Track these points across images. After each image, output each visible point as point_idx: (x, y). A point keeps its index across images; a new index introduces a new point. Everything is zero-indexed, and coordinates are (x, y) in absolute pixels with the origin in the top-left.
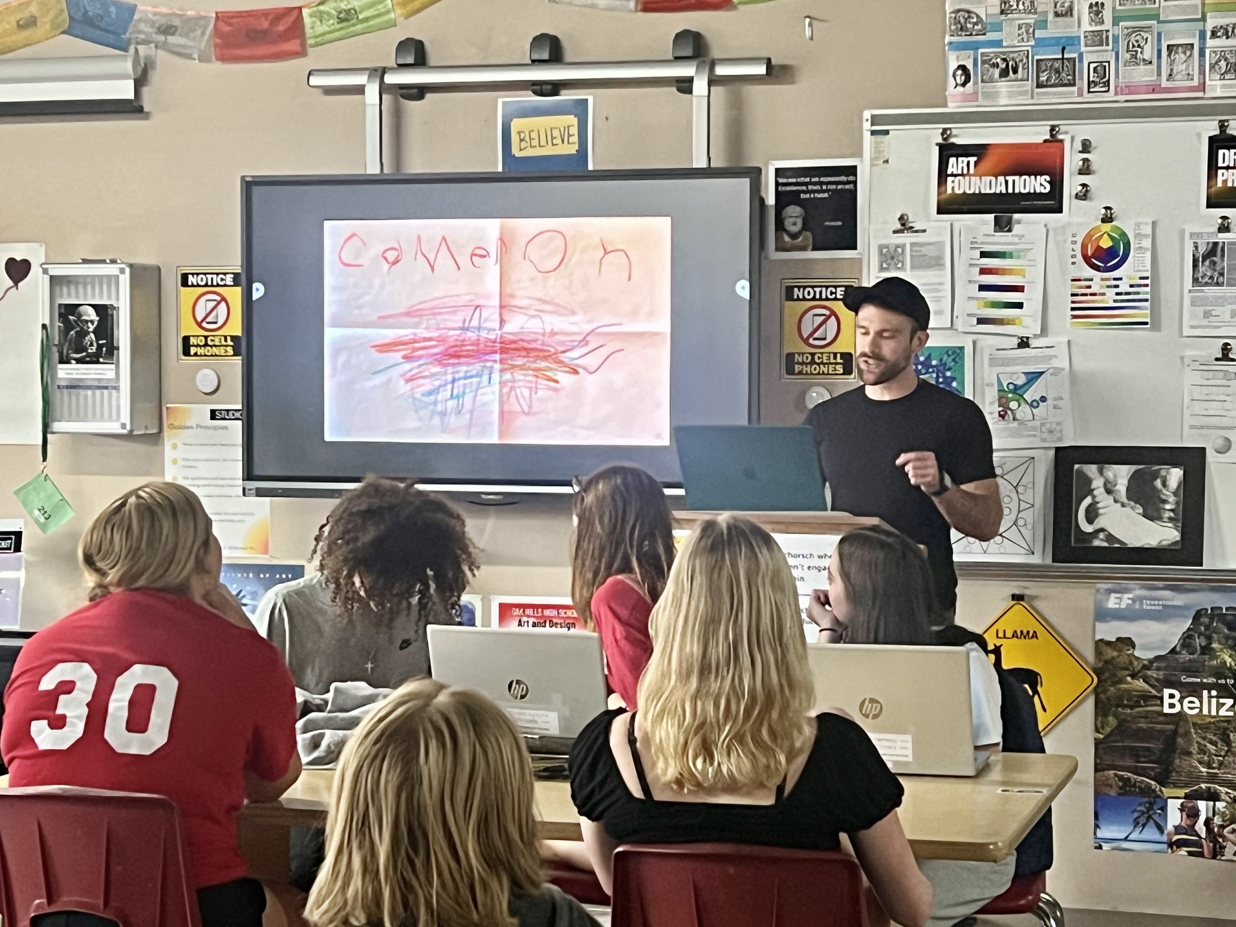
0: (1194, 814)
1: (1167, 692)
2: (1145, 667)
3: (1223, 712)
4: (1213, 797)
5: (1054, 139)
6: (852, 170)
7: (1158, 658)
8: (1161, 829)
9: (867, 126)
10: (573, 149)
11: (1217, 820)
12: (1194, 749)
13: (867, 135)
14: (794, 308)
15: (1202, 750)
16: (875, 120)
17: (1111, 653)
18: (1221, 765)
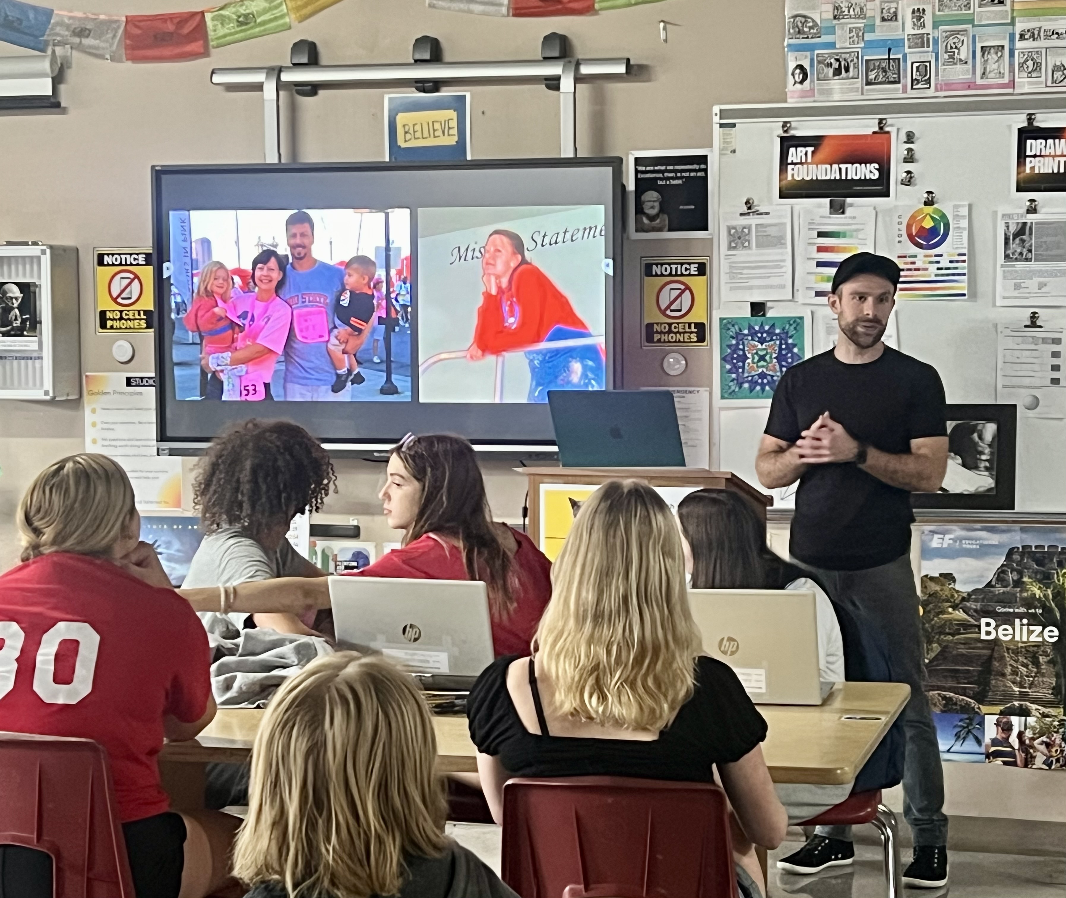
0: (1008, 728)
1: (984, 621)
2: (963, 599)
3: (1033, 638)
4: (1024, 712)
5: (881, 130)
6: (703, 159)
7: (976, 591)
8: (979, 742)
9: (716, 119)
10: (452, 141)
11: (1028, 734)
12: (1008, 670)
13: (716, 127)
14: (653, 283)
15: (1015, 672)
16: (723, 114)
17: (935, 587)
18: (1031, 685)
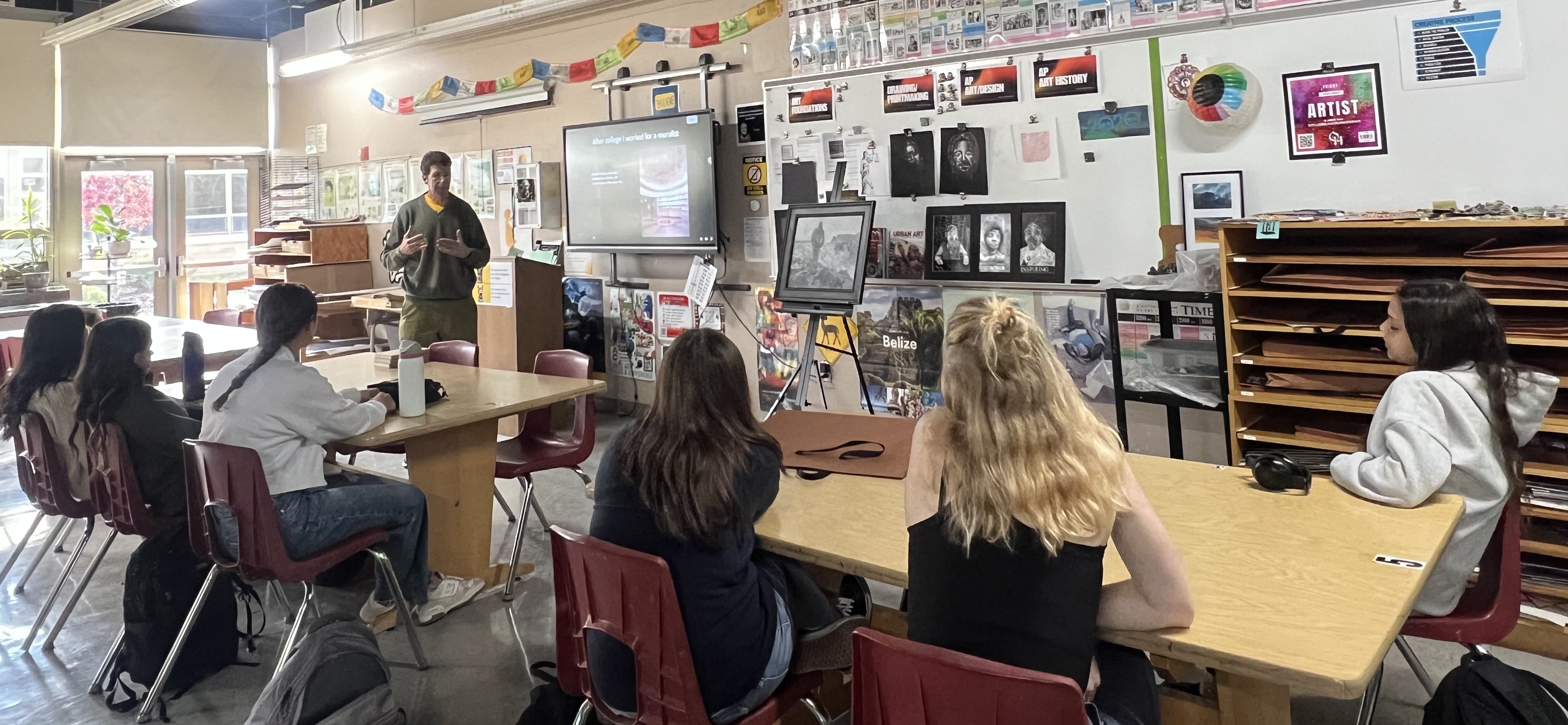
0: (897, 394)
1: (884, 337)
2: (876, 326)
3: (906, 347)
4: (903, 387)
6: (761, 107)
7: (881, 321)
8: (885, 402)
9: (764, 88)
10: (673, 106)
11: (906, 398)
12: (896, 363)
15: (899, 365)
16: (766, 84)
17: (863, 319)
18: (907, 372)
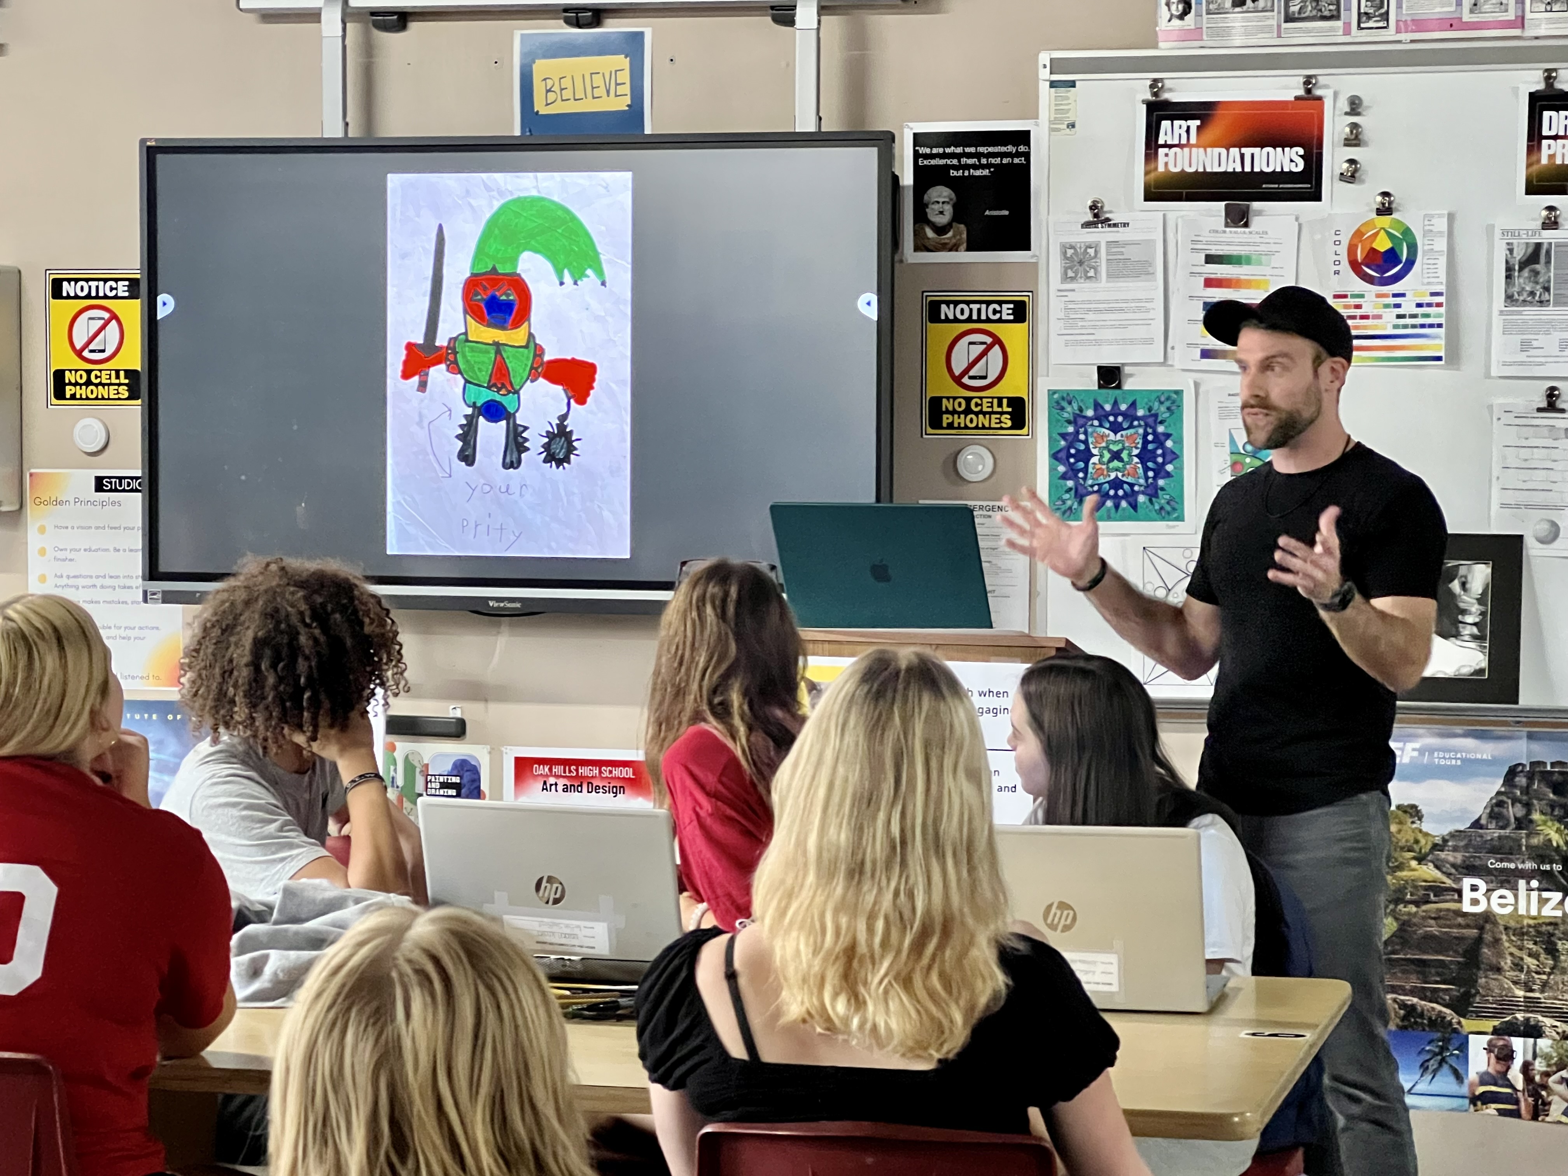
0: (1506, 1056)
2: (1435, 847)
3: (1548, 911)
4: (1533, 1031)
5: (1309, 94)
6: (1023, 137)
7: (1456, 835)
8: (1459, 1077)
9: (1045, 74)
10: (622, 104)
12: (1507, 962)
13: (1044, 87)
15: (1518, 966)
16: (1056, 66)
18: (1545, 985)
